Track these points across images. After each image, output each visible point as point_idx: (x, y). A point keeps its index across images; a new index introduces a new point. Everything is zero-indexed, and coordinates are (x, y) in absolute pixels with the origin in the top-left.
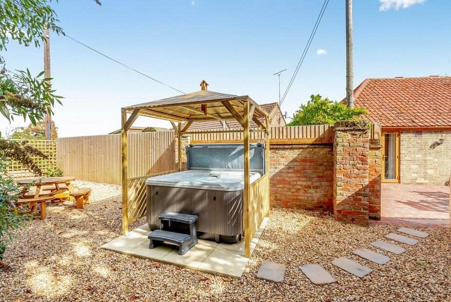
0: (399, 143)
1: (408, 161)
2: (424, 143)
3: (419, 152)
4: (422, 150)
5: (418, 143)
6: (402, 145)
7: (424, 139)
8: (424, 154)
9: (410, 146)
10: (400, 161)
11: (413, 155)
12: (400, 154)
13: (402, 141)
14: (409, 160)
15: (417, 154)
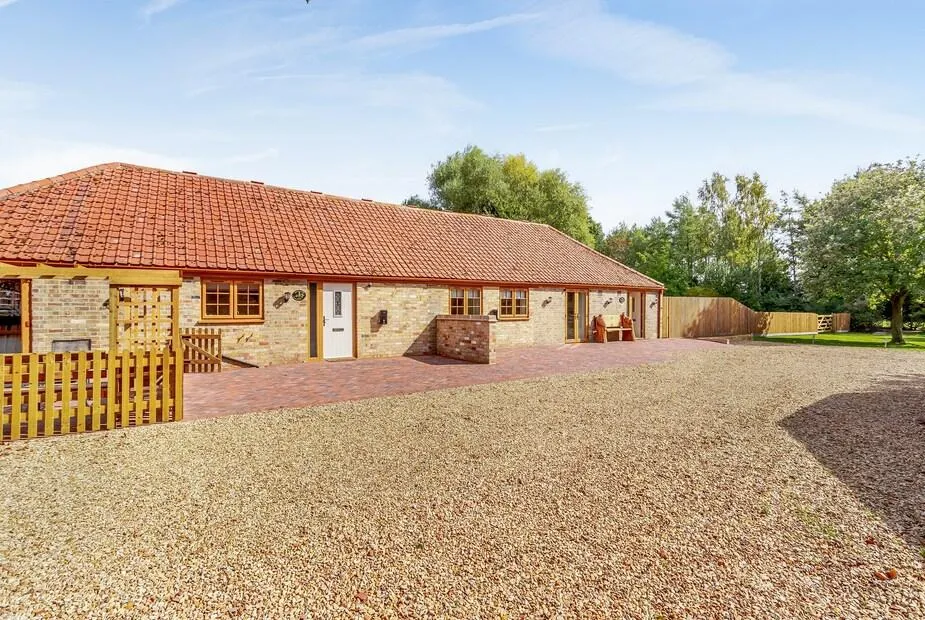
0: (30, 295)
1: (51, 331)
2: (90, 296)
3: (79, 313)
4: (87, 309)
5: (76, 296)
6: (36, 300)
7: (89, 288)
8: (92, 317)
9: (56, 301)
10: (31, 332)
11: (64, 321)
12: (31, 318)
13: (36, 291)
14: (55, 331)
15: (73, 317)
